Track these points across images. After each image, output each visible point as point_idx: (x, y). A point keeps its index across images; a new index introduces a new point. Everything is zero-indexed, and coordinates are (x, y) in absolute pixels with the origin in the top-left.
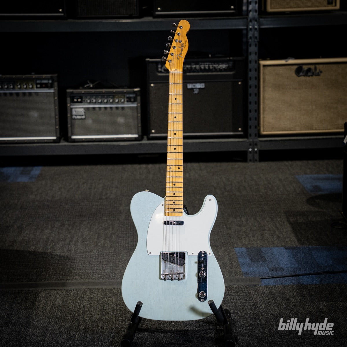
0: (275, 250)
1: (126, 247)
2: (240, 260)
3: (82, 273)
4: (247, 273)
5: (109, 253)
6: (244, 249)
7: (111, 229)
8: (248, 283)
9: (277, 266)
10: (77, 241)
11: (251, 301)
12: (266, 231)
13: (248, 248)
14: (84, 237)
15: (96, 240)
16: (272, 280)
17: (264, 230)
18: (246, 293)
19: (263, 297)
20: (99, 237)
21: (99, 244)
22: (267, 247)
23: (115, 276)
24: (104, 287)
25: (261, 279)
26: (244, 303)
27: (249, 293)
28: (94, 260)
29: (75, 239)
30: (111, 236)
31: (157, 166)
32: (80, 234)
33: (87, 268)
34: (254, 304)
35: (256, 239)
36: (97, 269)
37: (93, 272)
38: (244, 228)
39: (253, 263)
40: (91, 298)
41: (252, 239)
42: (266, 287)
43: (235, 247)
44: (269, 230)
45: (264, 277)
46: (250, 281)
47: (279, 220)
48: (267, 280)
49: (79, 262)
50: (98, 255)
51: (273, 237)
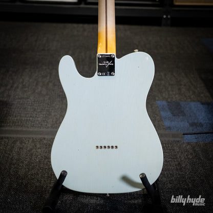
0: (193, 104)
1: (60, 96)
2: (162, 113)
3: (17, 120)
4: (169, 128)
5: (44, 100)
6: (164, 103)
7: (48, 78)
8: (172, 139)
9: (196, 121)
10: (17, 87)
11: (176, 160)
12: (183, 86)
13: (169, 102)
14: (24, 83)
15: (34, 87)
16: (193, 136)
17: (181, 85)
18: (170, 150)
19: (186, 155)
20: (37, 84)
21: (36, 91)
22: (185, 101)
23: (46, 125)
24: (34, 136)
25: (184, 134)
26: (169, 161)
27: (174, 150)
28: (29, 107)
29: (15, 85)
30: (48, 84)
31: (91, 26)
32: (21, 80)
33: (22, 115)
34: (179, 164)
35: (174, 93)
36: (31, 117)
37: (27, 120)
38: (163, 82)
39: (174, 117)
40: (21, 148)
41: (171, 93)
42: (188, 143)
43: (157, 100)
44: (185, 85)
45: (186, 132)
46: (174, 136)
47: (192, 76)
48: (189, 136)
49: (15, 108)
50: (34, 102)
51: (189, 92)
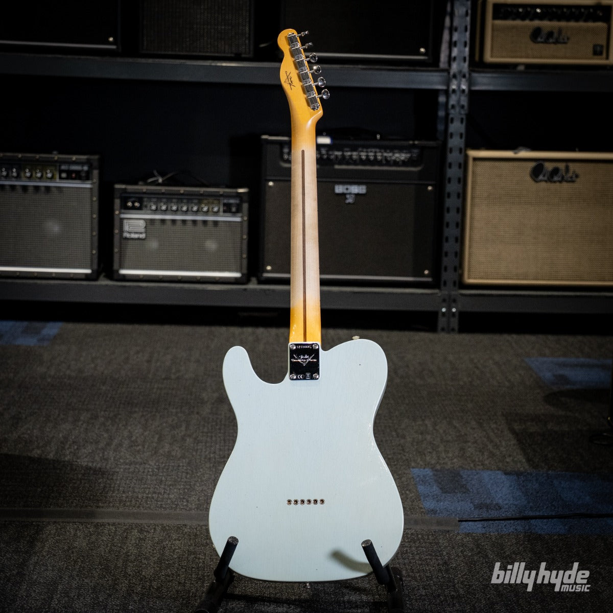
0: (486, 474)
1: (210, 459)
2: (421, 488)
3: (127, 497)
4: (434, 511)
5: (179, 466)
6: (428, 472)
7: (183, 428)
8: (435, 528)
9: (488, 501)
10: (120, 445)
11: (439, 558)
12: (470, 444)
13: (436, 470)
14: (133, 438)
15: (155, 445)
16: (479, 525)
17: (466, 442)
18: (430, 543)
19: (462, 551)
20: (160, 440)
21: (161, 451)
22: (472, 469)
23: (187, 506)
24: (164, 522)
25: (459, 521)
26: (426, 559)
27: (437, 544)
28: (149, 477)
29: (116, 442)
30: (183, 439)
31: (273, 331)
32: (126, 433)
33: (136, 490)
34: (445, 563)
35: (450, 455)
36: (155, 493)
37: (147, 497)
38: (429, 437)
39: (444, 495)
40: (141, 539)
41: (443, 455)
42: (468, 535)
43: (413, 468)
44: (475, 443)
45: (465, 517)
46: (439, 523)
47: (493, 426)
48: (470, 523)
49: (121, 479)
50: (158, 469)
51: (483, 455)
